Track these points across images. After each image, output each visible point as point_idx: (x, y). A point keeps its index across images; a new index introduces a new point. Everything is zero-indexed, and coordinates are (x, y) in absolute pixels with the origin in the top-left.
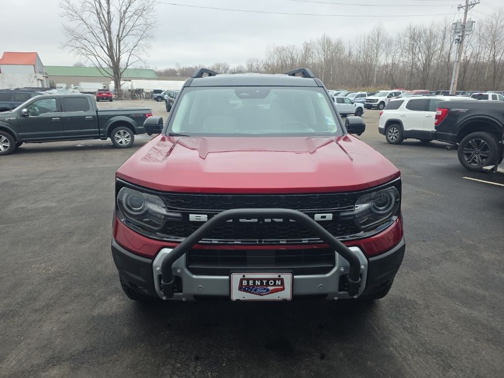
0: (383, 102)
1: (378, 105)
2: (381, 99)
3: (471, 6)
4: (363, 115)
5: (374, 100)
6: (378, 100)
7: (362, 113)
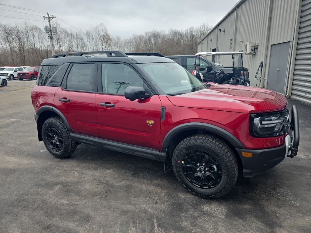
0: (12, 75)
1: (9, 77)
2: (10, 73)
3: (52, 18)
4: (8, 85)
5: (5, 74)
6: (8, 74)
7: (7, 83)
